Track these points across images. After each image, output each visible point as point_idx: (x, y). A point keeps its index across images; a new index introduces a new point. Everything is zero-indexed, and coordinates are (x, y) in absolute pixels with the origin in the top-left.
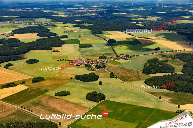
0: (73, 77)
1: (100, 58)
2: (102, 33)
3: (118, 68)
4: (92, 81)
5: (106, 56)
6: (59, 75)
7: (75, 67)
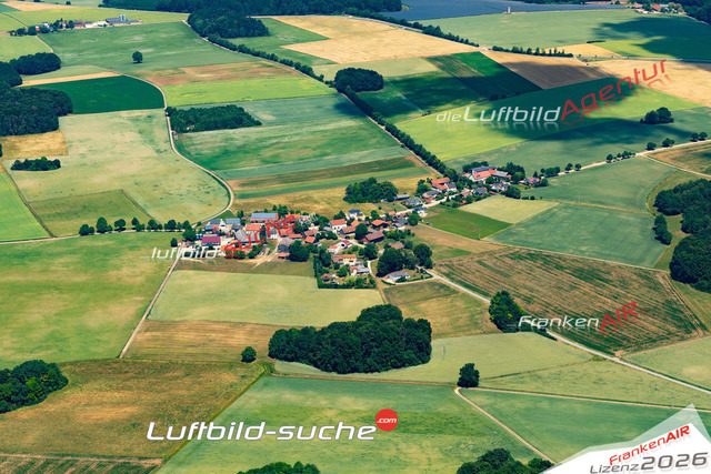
0: (262, 344)
2: (262, 31)
4: (401, 363)
5: (391, 185)
6: (148, 334)
7: (229, 271)
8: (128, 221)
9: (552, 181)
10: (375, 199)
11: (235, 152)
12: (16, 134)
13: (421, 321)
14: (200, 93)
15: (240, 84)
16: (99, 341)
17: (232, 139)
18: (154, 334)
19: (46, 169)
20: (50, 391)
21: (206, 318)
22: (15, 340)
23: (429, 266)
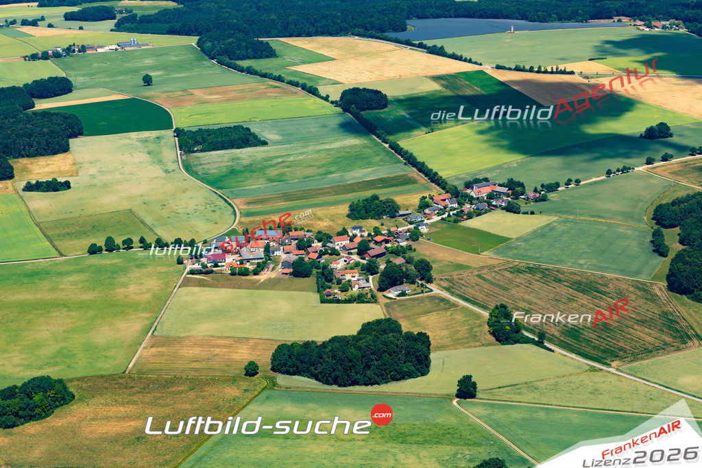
3: (507, 275)
5: (393, 202)
6: (154, 350)
7: (234, 287)
8: (136, 239)
9: (551, 196)
10: (378, 215)
11: (241, 172)
12: (28, 156)
13: (420, 334)
14: (208, 114)
15: (247, 105)
16: (106, 357)
17: (238, 159)
18: (159, 349)
19: (57, 190)
20: (57, 407)
21: (211, 334)
22: (24, 357)
23: (429, 281)
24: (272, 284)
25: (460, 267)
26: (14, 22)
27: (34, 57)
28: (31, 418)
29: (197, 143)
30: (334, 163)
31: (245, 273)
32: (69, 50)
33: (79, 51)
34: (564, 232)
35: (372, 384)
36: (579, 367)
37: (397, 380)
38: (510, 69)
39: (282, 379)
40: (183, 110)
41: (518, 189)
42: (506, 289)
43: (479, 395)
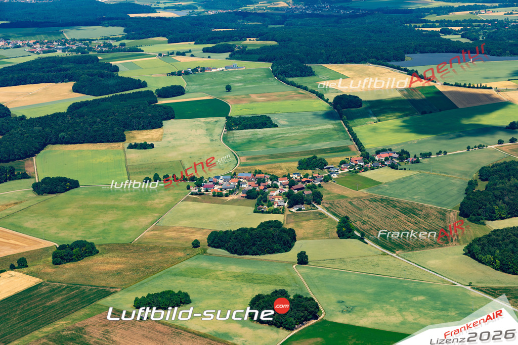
0: (202, 238)
1: (303, 165)
2: (311, 73)
3: (367, 202)
4: (273, 251)
6: (152, 232)
7: (211, 203)
9: (424, 160)
10: (314, 168)
11: (254, 142)
13: (290, 229)
14: (252, 108)
15: (278, 103)
16: (125, 235)
17: (256, 134)
18: (155, 232)
19: (146, 149)
20: (87, 256)
21: (185, 226)
22: (84, 232)
24: (233, 202)
25: (343, 197)
26: (172, 53)
27: (173, 74)
28: (70, 260)
29: (236, 125)
30: (310, 138)
31: (220, 195)
32: (195, 70)
33: (201, 71)
34: (417, 181)
35: (256, 255)
36: (376, 253)
37: (270, 253)
38: (452, 85)
39: (210, 250)
40: (239, 106)
41: (405, 155)
42: (360, 210)
43: (310, 263)
